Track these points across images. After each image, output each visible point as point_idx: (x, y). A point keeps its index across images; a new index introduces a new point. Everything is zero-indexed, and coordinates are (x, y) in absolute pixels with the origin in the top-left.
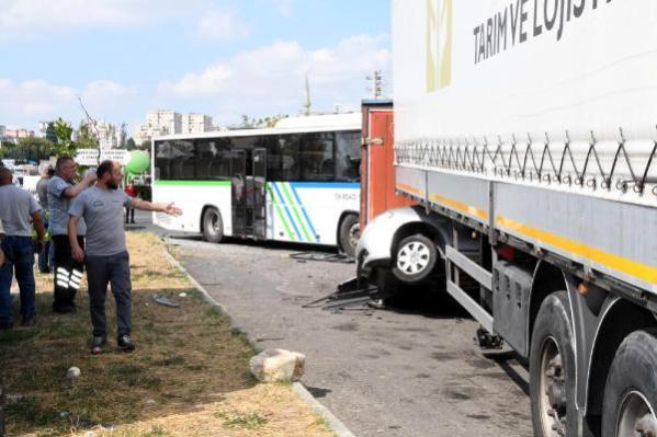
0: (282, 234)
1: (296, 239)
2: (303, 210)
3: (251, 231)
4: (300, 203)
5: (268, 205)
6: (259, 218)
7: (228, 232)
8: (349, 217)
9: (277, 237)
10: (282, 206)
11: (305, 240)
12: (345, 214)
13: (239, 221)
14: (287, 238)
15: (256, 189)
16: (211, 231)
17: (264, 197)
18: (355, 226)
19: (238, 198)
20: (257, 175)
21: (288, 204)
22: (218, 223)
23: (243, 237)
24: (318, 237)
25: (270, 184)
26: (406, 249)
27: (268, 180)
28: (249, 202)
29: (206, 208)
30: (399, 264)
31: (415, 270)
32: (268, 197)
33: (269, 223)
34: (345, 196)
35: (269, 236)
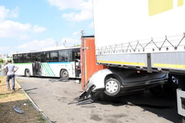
0: (45, 75)
1: (49, 76)
2: (51, 69)
3: (38, 74)
4: (50, 67)
5: (42, 68)
6: (39, 71)
7: (32, 74)
8: (63, 70)
9: (44, 76)
10: (45, 68)
11: (51, 76)
12: (62, 70)
13: (34, 72)
14: (47, 76)
15: (38, 64)
16: (27, 74)
17: (41, 66)
18: (64, 72)
19: (34, 67)
20: (38, 61)
21: (47, 68)
22: (29, 73)
23: (36, 76)
24: (55, 75)
25: (42, 63)
26: (108, 83)
27: (41, 62)
28: (37, 67)
29: (26, 69)
30: (107, 89)
31: (113, 92)
32: (42, 66)
33: (42, 72)
34: (61, 65)
35: (42, 75)
